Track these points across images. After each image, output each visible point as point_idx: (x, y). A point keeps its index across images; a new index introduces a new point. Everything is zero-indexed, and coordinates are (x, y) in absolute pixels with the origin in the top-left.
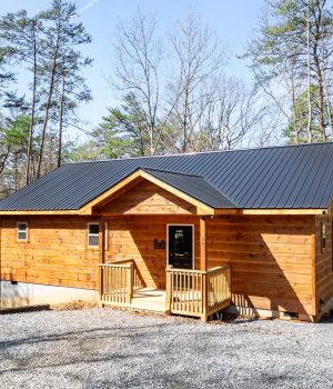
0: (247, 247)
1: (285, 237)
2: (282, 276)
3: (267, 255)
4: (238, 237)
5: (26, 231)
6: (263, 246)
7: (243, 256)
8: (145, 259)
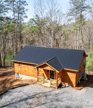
0: (64, 74)
1: (71, 73)
2: (70, 80)
3: (68, 76)
4: (63, 72)
5: (20, 65)
6: (67, 74)
7: (64, 75)
8: (45, 73)
